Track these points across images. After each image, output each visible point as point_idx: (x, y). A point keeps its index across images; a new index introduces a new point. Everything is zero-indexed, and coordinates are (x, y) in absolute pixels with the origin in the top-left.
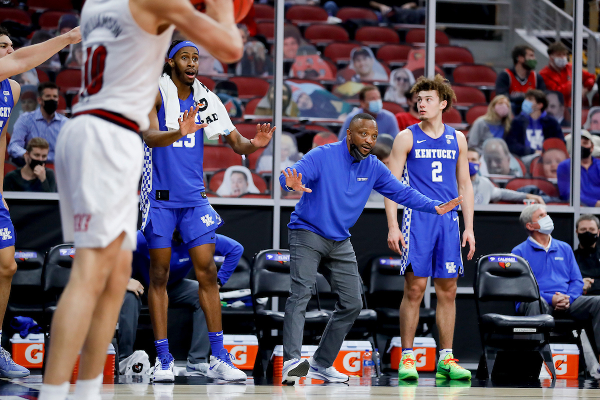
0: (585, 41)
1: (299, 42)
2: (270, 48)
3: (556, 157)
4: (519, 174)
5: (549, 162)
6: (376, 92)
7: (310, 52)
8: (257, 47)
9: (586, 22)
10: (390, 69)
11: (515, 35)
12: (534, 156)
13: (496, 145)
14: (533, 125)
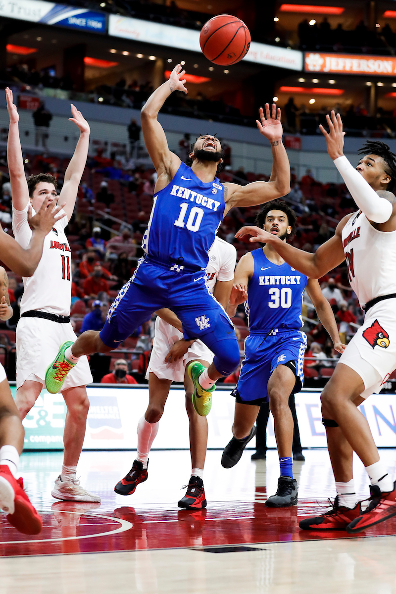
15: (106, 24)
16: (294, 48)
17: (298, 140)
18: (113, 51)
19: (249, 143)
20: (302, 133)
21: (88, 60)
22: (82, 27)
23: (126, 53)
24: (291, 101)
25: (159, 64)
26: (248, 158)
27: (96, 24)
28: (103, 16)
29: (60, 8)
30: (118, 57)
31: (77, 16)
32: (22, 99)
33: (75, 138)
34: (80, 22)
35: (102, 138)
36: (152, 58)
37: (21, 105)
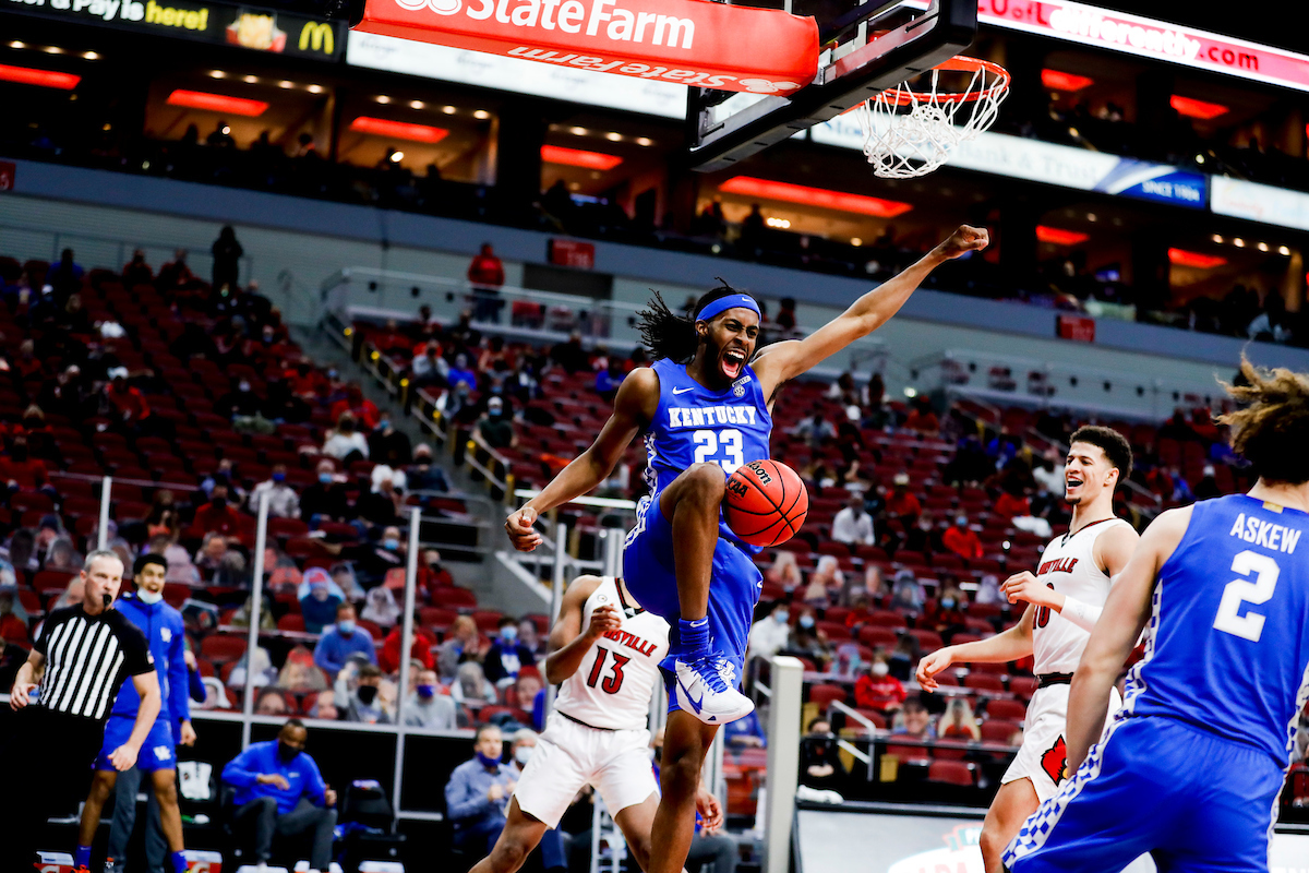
0: (566, 570)
1: (277, 555)
2: (249, 557)
3: (530, 685)
4: (493, 700)
5: (524, 689)
6: (350, 611)
7: (288, 565)
8: (236, 558)
9: (567, 549)
10: (366, 587)
11: (495, 559)
12: (509, 681)
13: (472, 669)
14: (509, 650)
15: (1206, 194)
18: (1218, 239)
21: (1175, 255)
22: (1167, 198)
23: (1239, 243)
25: (1297, 261)
27: (1189, 193)
28: (1202, 178)
29: (1128, 164)
30: (1228, 247)
31: (1157, 180)
32: (1066, 320)
33: (1156, 391)
34: (1163, 190)
35: (1199, 390)
36: (1284, 251)
37: (1062, 332)
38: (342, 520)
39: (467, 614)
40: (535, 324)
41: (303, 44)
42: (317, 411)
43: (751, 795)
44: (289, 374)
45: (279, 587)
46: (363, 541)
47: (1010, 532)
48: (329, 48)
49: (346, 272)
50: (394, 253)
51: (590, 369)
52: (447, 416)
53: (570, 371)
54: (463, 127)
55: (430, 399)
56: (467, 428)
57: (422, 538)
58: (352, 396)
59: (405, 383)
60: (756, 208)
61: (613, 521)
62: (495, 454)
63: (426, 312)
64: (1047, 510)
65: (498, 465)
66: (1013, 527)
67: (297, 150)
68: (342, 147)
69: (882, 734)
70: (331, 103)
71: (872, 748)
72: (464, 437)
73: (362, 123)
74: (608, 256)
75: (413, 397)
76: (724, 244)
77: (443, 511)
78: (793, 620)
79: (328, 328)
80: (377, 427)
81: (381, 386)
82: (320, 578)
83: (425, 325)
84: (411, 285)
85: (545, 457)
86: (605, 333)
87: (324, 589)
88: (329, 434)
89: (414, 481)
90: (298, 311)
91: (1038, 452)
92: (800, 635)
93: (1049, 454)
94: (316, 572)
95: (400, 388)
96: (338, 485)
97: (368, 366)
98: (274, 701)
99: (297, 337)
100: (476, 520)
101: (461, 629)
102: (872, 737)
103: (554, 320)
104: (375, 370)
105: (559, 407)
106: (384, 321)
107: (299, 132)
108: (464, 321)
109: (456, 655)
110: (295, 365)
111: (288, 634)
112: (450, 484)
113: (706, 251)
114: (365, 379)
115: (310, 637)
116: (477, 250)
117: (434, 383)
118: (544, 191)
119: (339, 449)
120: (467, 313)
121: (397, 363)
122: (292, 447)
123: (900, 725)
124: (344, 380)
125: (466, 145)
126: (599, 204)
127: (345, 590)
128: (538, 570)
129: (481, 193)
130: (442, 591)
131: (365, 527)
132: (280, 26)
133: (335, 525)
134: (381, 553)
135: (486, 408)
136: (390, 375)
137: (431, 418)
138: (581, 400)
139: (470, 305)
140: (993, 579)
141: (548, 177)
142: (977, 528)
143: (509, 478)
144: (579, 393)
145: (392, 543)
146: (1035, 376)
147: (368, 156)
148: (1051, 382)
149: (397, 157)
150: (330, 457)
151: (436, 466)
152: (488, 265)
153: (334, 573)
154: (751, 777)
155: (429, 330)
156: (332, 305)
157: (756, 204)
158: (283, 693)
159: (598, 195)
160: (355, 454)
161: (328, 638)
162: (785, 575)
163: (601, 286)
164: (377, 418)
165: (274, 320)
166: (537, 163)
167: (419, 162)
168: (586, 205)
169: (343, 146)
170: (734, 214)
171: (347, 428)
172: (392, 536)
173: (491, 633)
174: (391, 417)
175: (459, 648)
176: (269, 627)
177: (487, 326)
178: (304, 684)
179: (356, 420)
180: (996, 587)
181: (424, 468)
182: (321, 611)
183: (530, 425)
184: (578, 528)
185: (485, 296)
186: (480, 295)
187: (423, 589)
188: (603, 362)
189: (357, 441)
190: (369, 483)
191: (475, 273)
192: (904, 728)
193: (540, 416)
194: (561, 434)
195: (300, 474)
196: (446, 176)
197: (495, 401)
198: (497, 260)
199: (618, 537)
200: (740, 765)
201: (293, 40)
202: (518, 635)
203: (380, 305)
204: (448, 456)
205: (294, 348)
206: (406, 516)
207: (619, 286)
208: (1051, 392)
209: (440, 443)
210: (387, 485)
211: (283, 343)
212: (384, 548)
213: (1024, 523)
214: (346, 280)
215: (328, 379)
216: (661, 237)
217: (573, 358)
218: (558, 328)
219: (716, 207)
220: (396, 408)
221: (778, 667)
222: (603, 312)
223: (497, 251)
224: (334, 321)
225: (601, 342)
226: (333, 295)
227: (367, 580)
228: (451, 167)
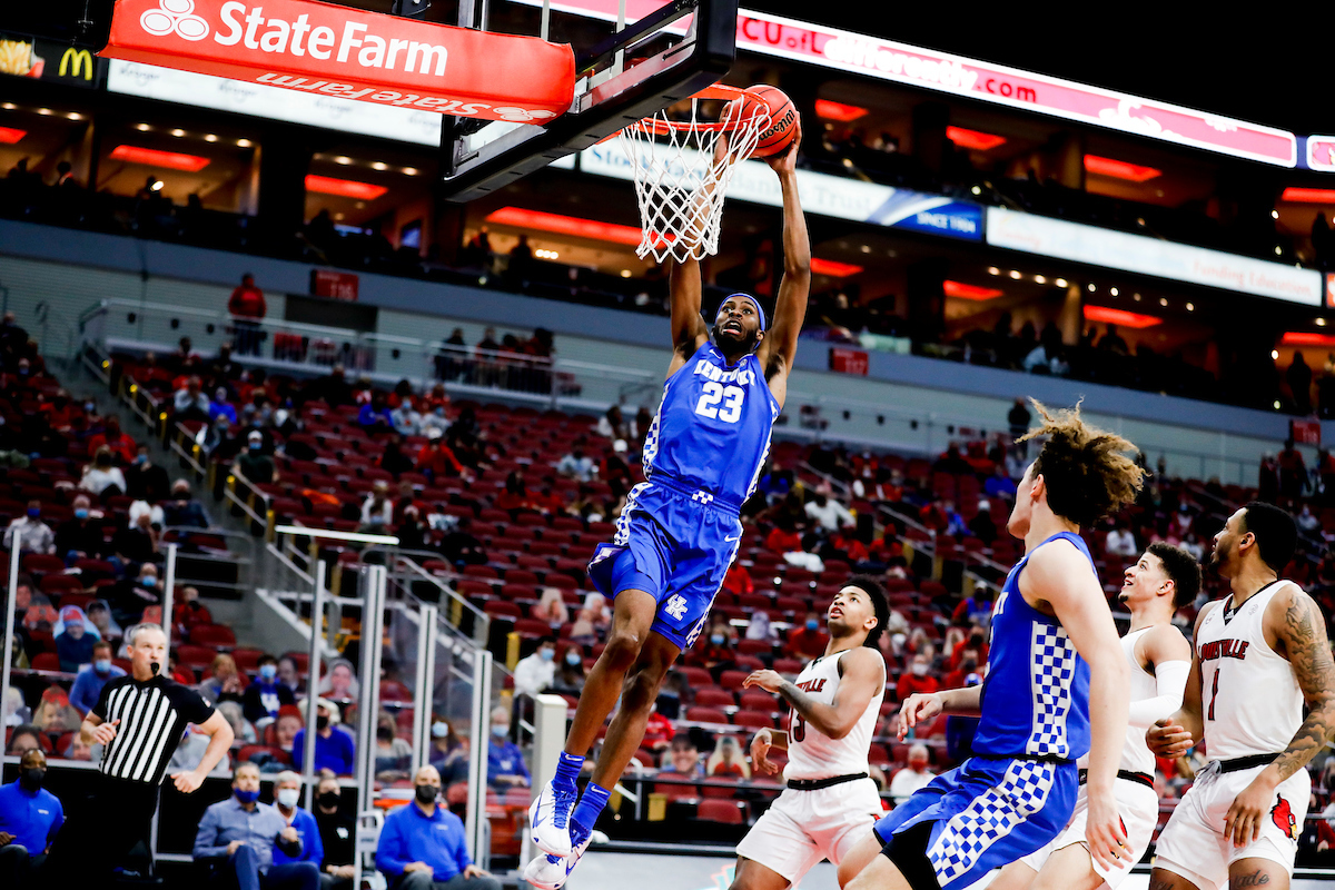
0: (326, 606)
1: (32, 591)
3: (291, 725)
4: (252, 739)
5: (284, 729)
6: (107, 651)
7: (43, 603)
9: (328, 585)
10: (123, 625)
11: (256, 596)
12: (270, 720)
13: (232, 708)
14: (269, 689)
15: (982, 225)
16: (1306, 265)
17: (1315, 428)
18: (994, 271)
19: (1230, 433)
20: (1322, 417)
21: (950, 287)
22: (942, 229)
23: (1015, 275)
24: (1298, 357)
25: (1074, 293)
26: (1230, 459)
27: (964, 225)
28: (977, 210)
29: (903, 195)
30: (1003, 281)
31: (933, 211)
32: (838, 354)
33: (930, 424)
34: (939, 221)
35: (975, 423)
36: (1061, 283)
37: (836, 365)
38: (98, 556)
39: (225, 652)
40: (298, 357)
41: (63, 71)
42: (73, 445)
43: (516, 834)
44: (44, 407)
45: (33, 626)
46: (120, 578)
47: (781, 567)
48: (89, 75)
49: (104, 304)
50: (153, 284)
51: (353, 402)
52: (206, 450)
53: (332, 405)
54: (224, 156)
55: (189, 434)
56: (226, 463)
57: (178, 575)
58: (110, 430)
59: (163, 416)
60: (523, 239)
61: (375, 557)
62: (255, 489)
63: (185, 344)
64: (819, 545)
65: (259, 500)
66: (785, 562)
67: (57, 179)
68: (100, 177)
69: (650, 772)
70: (91, 130)
71: (639, 786)
72: (224, 472)
73: (121, 151)
74: (372, 288)
75: (172, 432)
76: (490, 276)
77: (202, 548)
78: (559, 658)
79: (85, 359)
80: (135, 461)
81: (139, 420)
82: (76, 615)
83: (185, 357)
84: (171, 316)
85: (307, 492)
86: (369, 365)
87: (79, 626)
88: (86, 469)
89: (172, 516)
90: (56, 343)
91: (809, 487)
92: (566, 671)
93: (820, 489)
94: (71, 609)
95: (159, 422)
96: (94, 520)
97: (126, 399)
98: (28, 741)
99: (53, 370)
100: (236, 557)
101: (221, 668)
102: (639, 777)
103: (317, 353)
104: (133, 404)
105: (321, 441)
106: (144, 352)
107: (58, 161)
108: (225, 353)
109: (216, 695)
110: (51, 398)
111: (41, 673)
112: (209, 520)
113: (473, 283)
114: (123, 413)
115: (65, 676)
116: (238, 282)
117: (194, 417)
118: (307, 221)
119: (96, 484)
120: (227, 345)
121: (156, 396)
122: (49, 482)
123: (668, 763)
124: (101, 413)
125: (228, 174)
126: (363, 234)
127: (100, 629)
128: (298, 608)
129: (243, 223)
130: (200, 629)
131: (121, 563)
132: (38, 52)
133: (93, 561)
134: (138, 591)
135: (246, 442)
136: (149, 409)
137: (191, 454)
138: (344, 434)
139: (231, 337)
140: (764, 616)
141: (312, 207)
142: (748, 563)
143: (270, 514)
144: (342, 427)
145: (150, 580)
146: (807, 410)
147: (128, 185)
148: (823, 416)
149: (158, 186)
150: (86, 492)
151: (195, 502)
152: (248, 296)
153: (89, 611)
154: (516, 817)
155: (189, 362)
156: (89, 337)
157: (524, 234)
158: (36, 733)
159: (364, 226)
160: (112, 488)
161: (84, 676)
162: (551, 611)
163: (364, 318)
164: (135, 454)
165: (30, 352)
166: (301, 192)
167: (181, 191)
168: (350, 234)
169: (102, 174)
170: (502, 245)
171: (104, 463)
172: (148, 573)
173: (250, 672)
174: (149, 451)
175: (217, 688)
176: (22, 666)
177: (249, 359)
178: (59, 724)
179: (113, 454)
180: (766, 623)
181: (182, 503)
182: (77, 649)
183: (291, 459)
184: (340, 564)
185: (246, 328)
186: (240, 327)
187: (181, 627)
188: (367, 395)
189: (115, 476)
190: (127, 518)
191: (236, 305)
192: (672, 767)
193: (302, 449)
194: (323, 467)
195: (55, 510)
196: (207, 206)
197: (255, 435)
198: (258, 291)
199: (378, 572)
200: (504, 805)
201: (52, 66)
202: (278, 674)
203: (139, 337)
204: (207, 492)
205: (52, 381)
206: (163, 552)
207: (384, 318)
208: (824, 425)
209: (199, 477)
210: (144, 521)
211: (39, 375)
212: (142, 587)
213: (796, 558)
214: (104, 312)
215: (85, 412)
216: (427, 269)
217: (336, 391)
218: (320, 360)
219: (483, 238)
220: (154, 442)
221: (542, 705)
222: (366, 344)
223: (258, 282)
224: (92, 353)
225: (365, 375)
226: (89, 326)
227: (122, 618)
228: (212, 196)
